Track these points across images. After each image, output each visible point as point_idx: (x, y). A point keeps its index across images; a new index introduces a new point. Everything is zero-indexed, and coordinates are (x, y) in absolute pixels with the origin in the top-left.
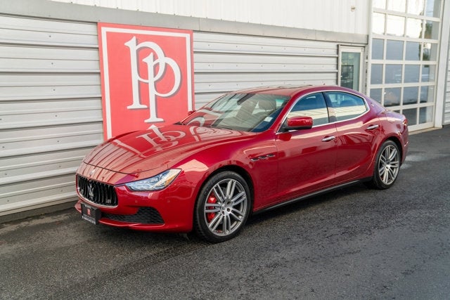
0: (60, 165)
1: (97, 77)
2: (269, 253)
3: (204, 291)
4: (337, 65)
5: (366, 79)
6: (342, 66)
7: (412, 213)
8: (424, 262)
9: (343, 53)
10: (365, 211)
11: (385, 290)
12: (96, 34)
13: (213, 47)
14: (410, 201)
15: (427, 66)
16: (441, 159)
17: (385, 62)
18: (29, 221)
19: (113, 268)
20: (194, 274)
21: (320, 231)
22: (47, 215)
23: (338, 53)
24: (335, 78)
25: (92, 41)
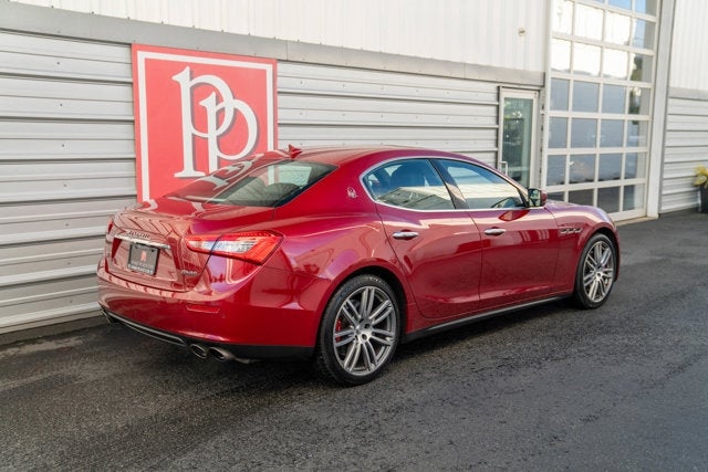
0: (69, 260)
1: (129, 127)
2: (388, 392)
3: (292, 444)
4: (498, 117)
5: (542, 140)
6: (506, 120)
7: (604, 339)
8: (614, 405)
9: (506, 99)
10: (533, 337)
11: (555, 442)
12: (129, 61)
13: (308, 86)
14: (601, 323)
15: (635, 123)
16: (652, 264)
17: (570, 114)
18: (19, 347)
19: (154, 412)
20: (277, 421)
21: (465, 364)
22: (48, 338)
23: (498, 99)
24: (494, 137)
25: (122, 72)
